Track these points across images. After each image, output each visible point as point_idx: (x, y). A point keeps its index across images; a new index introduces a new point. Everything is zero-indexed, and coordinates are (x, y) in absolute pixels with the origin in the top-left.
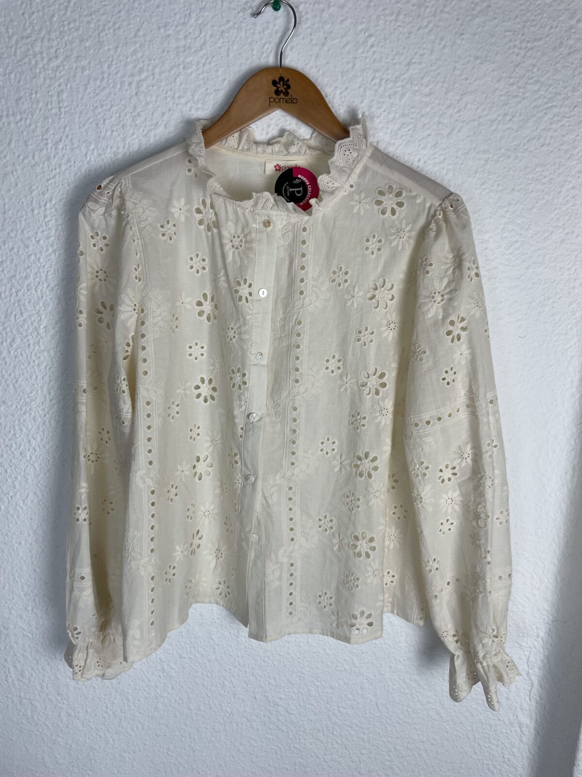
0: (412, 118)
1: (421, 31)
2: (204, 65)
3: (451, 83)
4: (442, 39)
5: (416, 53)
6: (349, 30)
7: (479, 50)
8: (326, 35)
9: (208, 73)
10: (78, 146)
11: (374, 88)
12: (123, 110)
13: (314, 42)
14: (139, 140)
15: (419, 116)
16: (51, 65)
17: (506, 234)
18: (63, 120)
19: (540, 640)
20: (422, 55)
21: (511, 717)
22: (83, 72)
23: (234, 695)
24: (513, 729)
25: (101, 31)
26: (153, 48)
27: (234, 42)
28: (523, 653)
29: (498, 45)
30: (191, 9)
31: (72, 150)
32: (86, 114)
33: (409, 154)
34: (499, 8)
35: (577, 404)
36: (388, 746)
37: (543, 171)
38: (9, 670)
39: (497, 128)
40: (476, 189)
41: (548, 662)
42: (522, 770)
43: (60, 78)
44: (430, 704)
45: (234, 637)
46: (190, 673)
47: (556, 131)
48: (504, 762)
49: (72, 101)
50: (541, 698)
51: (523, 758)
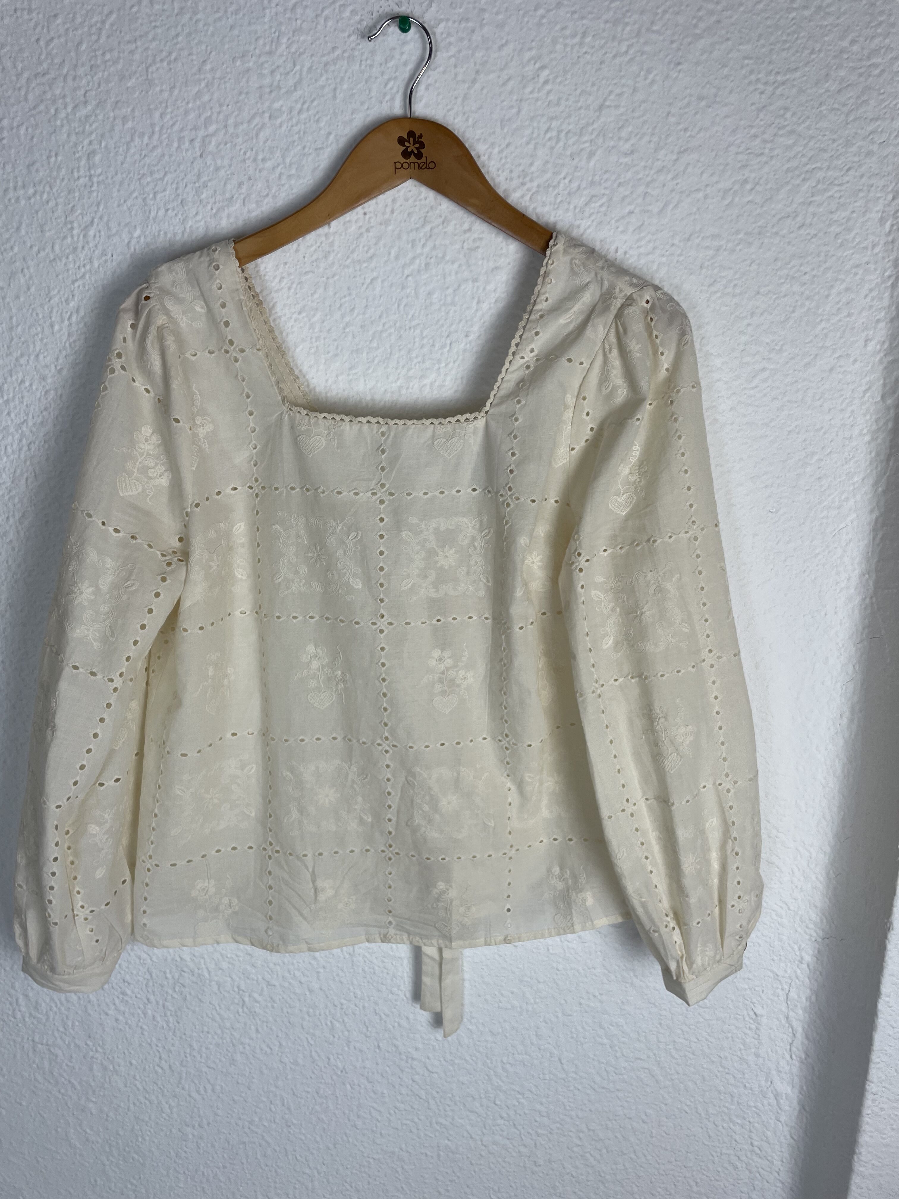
0: (606, 188)
1: (618, 60)
2: (299, 112)
3: (663, 137)
4: (649, 72)
5: (611, 92)
6: (512, 60)
7: (703, 87)
8: (477, 67)
9: (305, 124)
10: (117, 231)
11: (549, 143)
12: (183, 179)
13: (460, 78)
14: (205, 222)
15: (615, 185)
16: (77, 115)
17: (747, 359)
18: (95, 194)
19: (804, 966)
20: (620, 95)
21: (763, 1083)
22: (124, 124)
23: (348, 1042)
24: (766, 1102)
25: (150, 65)
26: (225, 88)
27: (342, 78)
28: (780, 987)
29: (732, 78)
30: (280, 31)
31: (109, 237)
32: (129, 185)
33: (601, 241)
34: (733, 24)
35: (856, 612)
36: (577, 1123)
37: (801, 265)
38: (17, 1001)
39: (732, 202)
40: (701, 292)
41: (817, 999)
42: (780, 1163)
43: (91, 133)
44: (639, 1061)
45: (347, 956)
46: (282, 1009)
47: (819, 205)
48: (753, 1151)
49: (109, 167)
50: (807, 1054)
51: (781, 1147)
